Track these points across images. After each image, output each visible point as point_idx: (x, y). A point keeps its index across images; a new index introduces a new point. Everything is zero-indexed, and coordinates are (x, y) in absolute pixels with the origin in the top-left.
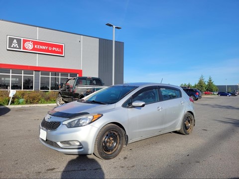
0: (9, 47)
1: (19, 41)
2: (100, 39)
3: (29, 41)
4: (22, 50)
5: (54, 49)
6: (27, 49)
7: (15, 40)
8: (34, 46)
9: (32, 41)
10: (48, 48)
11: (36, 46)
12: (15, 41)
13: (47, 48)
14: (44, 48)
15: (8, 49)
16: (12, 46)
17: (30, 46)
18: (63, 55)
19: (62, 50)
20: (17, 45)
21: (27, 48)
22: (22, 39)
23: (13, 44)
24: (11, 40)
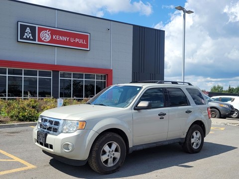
0: (20, 39)
1: (33, 29)
2: (134, 26)
3: (46, 29)
4: (37, 42)
5: (77, 40)
6: (43, 41)
7: (28, 28)
8: (52, 37)
9: (50, 30)
10: (70, 39)
11: (54, 37)
12: (28, 30)
13: (68, 39)
14: (65, 39)
15: (19, 40)
16: (25, 37)
17: (48, 36)
18: (88, 49)
19: (87, 42)
20: (30, 35)
21: (43, 39)
22: (37, 26)
23: (26, 34)
24: (23, 28)
